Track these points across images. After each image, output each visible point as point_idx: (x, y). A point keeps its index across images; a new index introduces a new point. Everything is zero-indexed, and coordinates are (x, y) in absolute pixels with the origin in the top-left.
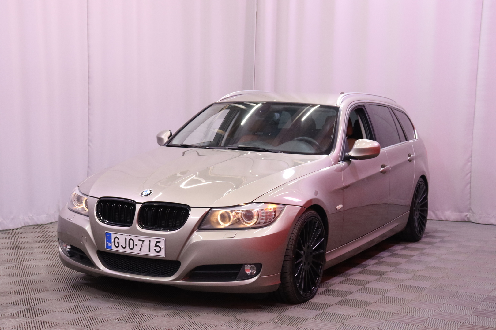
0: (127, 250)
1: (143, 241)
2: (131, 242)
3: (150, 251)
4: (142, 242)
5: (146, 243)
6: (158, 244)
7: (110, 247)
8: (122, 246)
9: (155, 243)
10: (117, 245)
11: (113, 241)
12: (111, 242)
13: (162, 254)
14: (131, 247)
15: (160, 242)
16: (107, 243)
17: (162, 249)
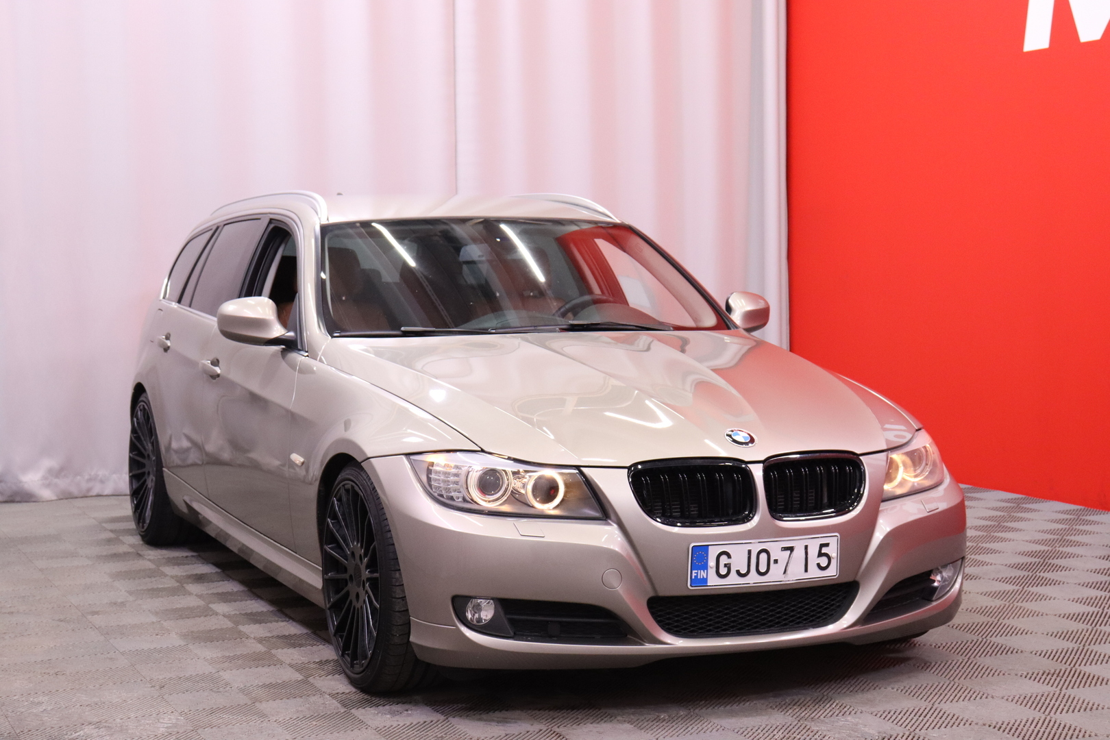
0: (753, 580)
1: (791, 549)
2: (763, 556)
3: (806, 570)
4: (789, 552)
5: (799, 553)
6: (824, 550)
7: (705, 580)
8: (738, 572)
9: (818, 549)
10: (723, 571)
11: (712, 563)
12: (705, 567)
13: (832, 572)
14: (763, 569)
15: (827, 545)
16: (694, 572)
17: (832, 560)
